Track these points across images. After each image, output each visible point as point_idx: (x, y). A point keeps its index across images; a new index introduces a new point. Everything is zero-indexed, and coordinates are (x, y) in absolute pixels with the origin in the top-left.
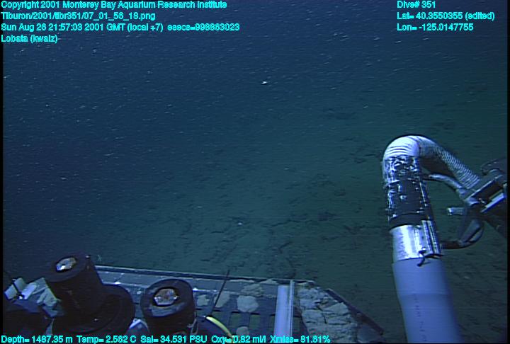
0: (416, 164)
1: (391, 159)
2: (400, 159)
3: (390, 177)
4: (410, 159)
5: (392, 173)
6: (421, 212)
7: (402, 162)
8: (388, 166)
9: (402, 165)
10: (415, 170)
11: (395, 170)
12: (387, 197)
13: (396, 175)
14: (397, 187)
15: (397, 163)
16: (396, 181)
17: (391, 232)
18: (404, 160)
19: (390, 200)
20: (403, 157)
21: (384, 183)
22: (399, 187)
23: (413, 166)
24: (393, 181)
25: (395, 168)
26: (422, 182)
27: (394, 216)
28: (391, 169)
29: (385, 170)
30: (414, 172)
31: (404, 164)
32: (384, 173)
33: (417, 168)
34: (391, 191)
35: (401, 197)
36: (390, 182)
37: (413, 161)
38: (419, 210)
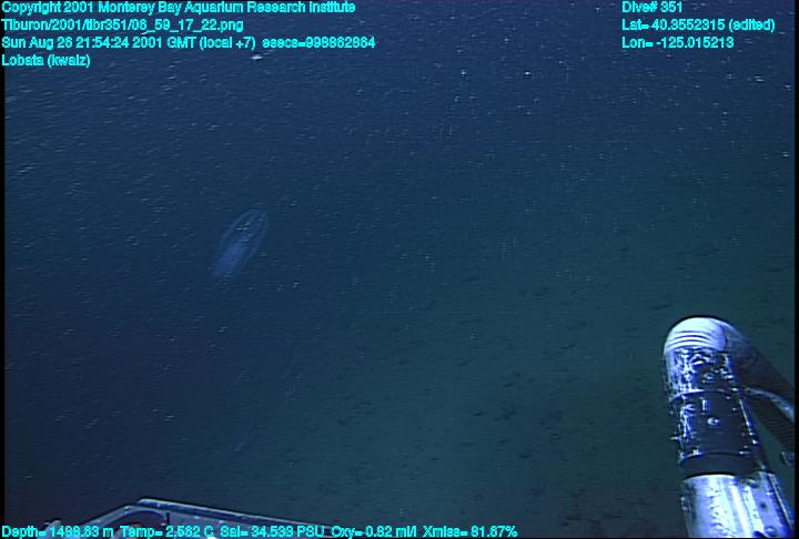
0: (731, 366)
1: (686, 351)
2: (703, 354)
3: (684, 381)
4: (718, 355)
5: (687, 376)
6: (747, 453)
7: (707, 359)
8: (680, 362)
9: (706, 366)
10: (730, 377)
11: (694, 372)
12: (677, 418)
13: (697, 381)
14: (701, 401)
15: (698, 359)
16: (698, 390)
17: (689, 481)
18: (708, 356)
19: (685, 423)
20: (708, 351)
21: (671, 391)
22: (704, 402)
23: (726, 370)
24: (691, 391)
25: (695, 367)
26: (742, 399)
27: (696, 453)
28: (687, 369)
29: (673, 368)
30: (728, 379)
31: (710, 364)
32: (671, 374)
33: (733, 374)
34: (688, 407)
35: (710, 421)
36: (684, 391)
37: (724, 359)
38: (744, 450)
